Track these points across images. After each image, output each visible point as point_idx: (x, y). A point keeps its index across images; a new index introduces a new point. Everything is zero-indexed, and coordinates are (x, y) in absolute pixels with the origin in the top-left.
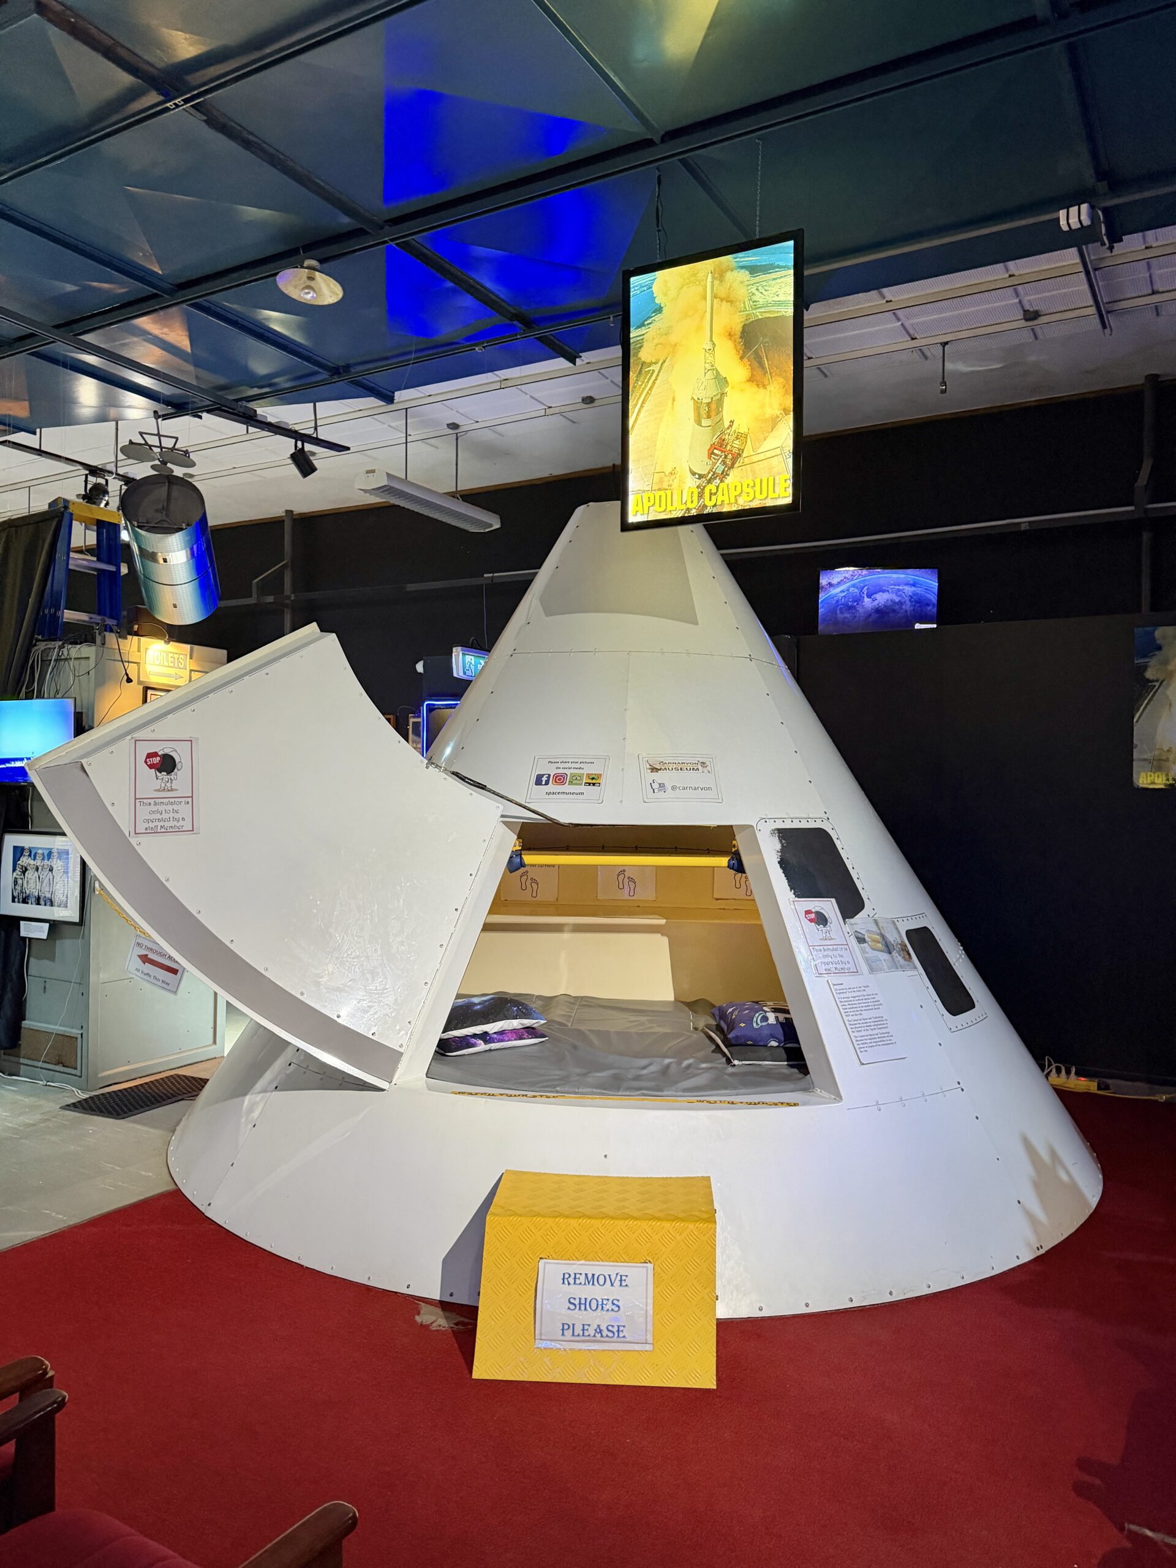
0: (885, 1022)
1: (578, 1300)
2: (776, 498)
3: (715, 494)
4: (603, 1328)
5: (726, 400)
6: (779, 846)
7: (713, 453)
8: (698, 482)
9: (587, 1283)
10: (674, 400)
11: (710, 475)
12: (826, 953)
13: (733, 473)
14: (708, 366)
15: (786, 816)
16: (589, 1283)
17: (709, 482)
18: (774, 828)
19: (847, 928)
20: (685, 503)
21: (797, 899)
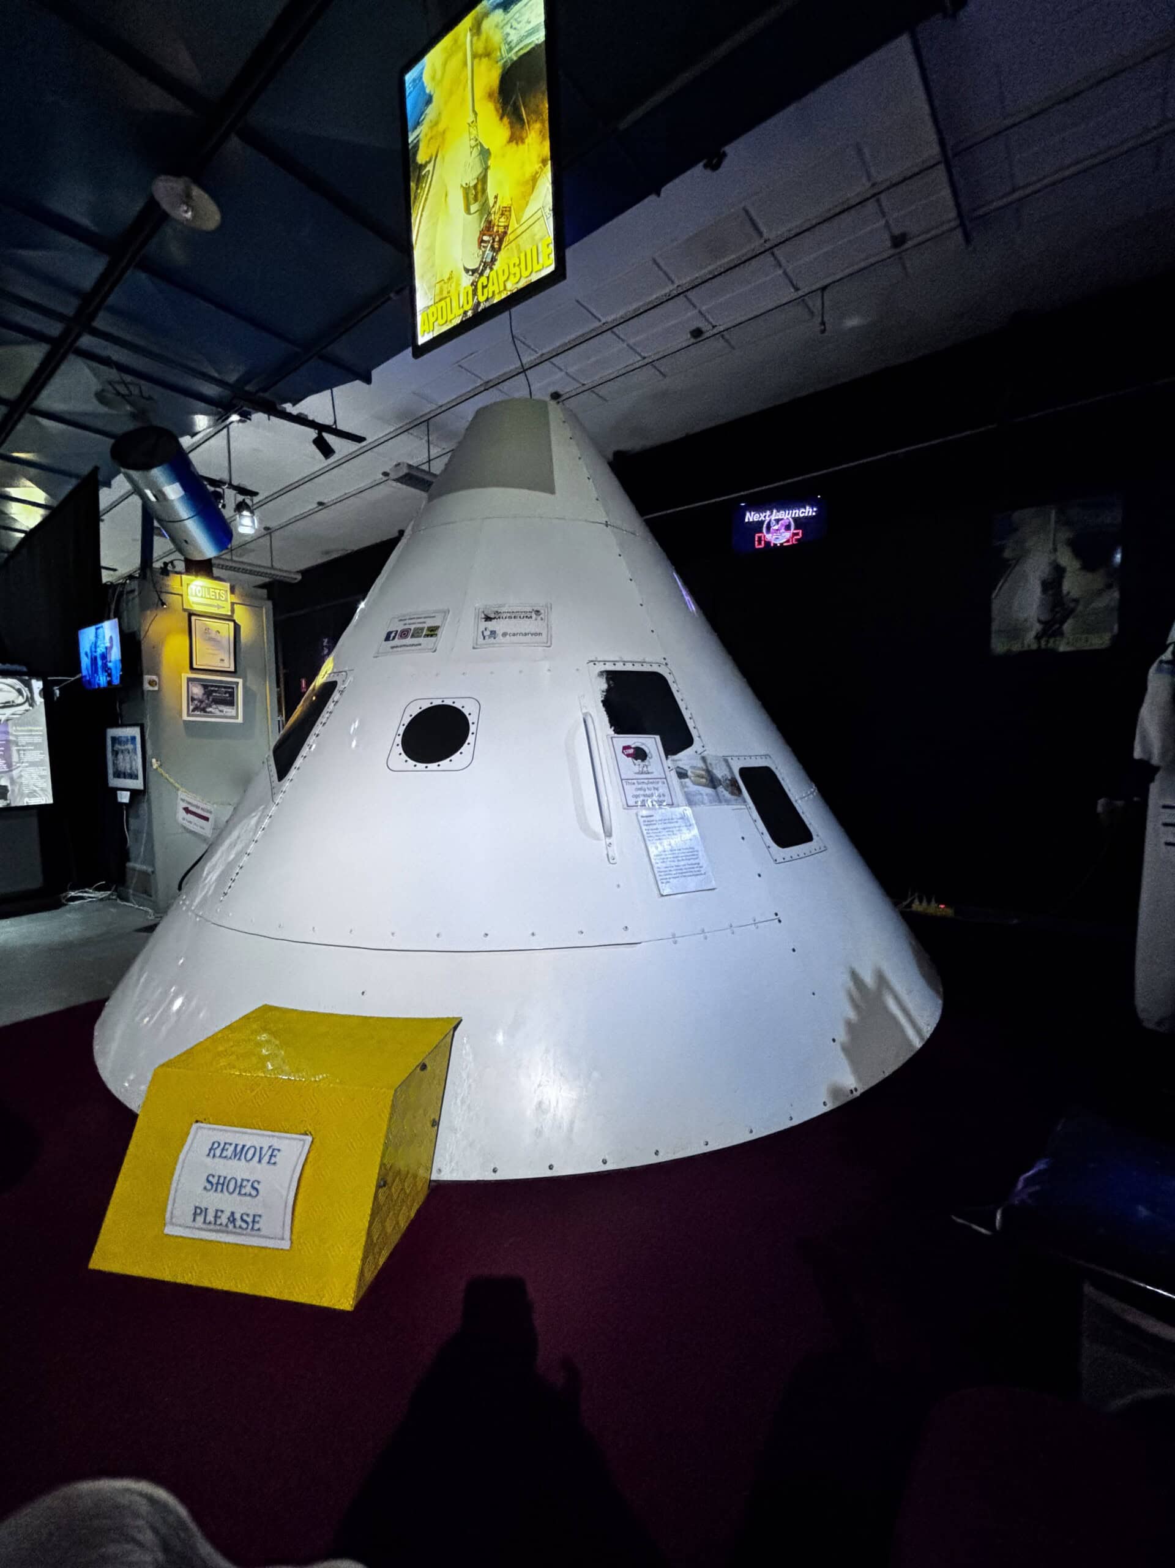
0: (696, 853)
1: (216, 1178)
2: (540, 270)
3: (486, 286)
4: (238, 1216)
5: (489, 172)
6: (605, 686)
7: (482, 241)
8: (472, 278)
9: (233, 1157)
10: (446, 195)
11: (481, 268)
12: (640, 786)
13: (501, 257)
14: (473, 143)
15: (617, 659)
16: (235, 1156)
17: (481, 274)
18: (603, 669)
19: (669, 763)
20: (462, 307)
21: (616, 735)
